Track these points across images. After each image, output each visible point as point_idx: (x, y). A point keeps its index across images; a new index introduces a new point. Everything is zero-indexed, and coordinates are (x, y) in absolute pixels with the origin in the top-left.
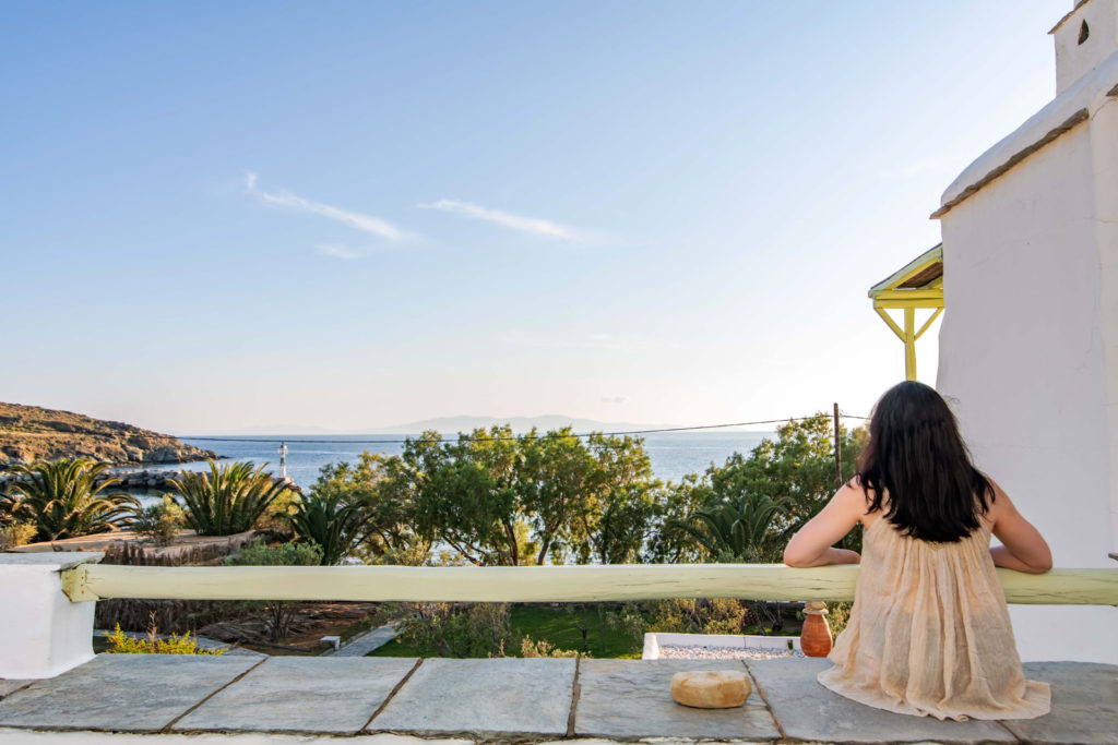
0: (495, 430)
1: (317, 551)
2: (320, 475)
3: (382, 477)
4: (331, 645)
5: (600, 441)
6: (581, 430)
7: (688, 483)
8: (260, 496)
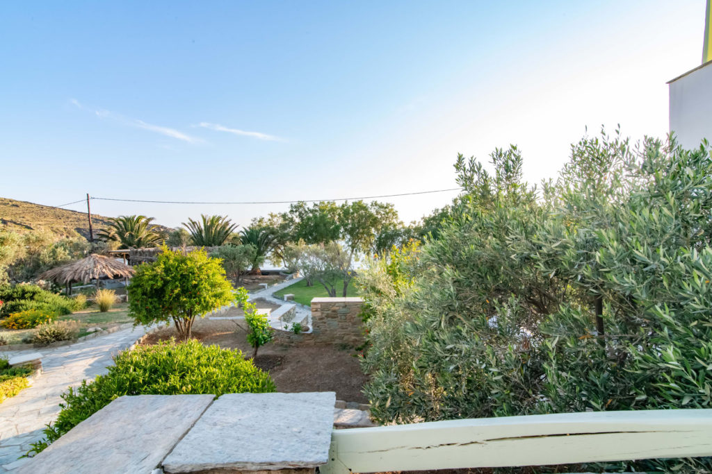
0: (329, 203)
1: (255, 248)
2: (252, 222)
3: (281, 221)
4: (264, 287)
5: (376, 205)
6: (367, 202)
7: (412, 225)
8: (225, 230)
